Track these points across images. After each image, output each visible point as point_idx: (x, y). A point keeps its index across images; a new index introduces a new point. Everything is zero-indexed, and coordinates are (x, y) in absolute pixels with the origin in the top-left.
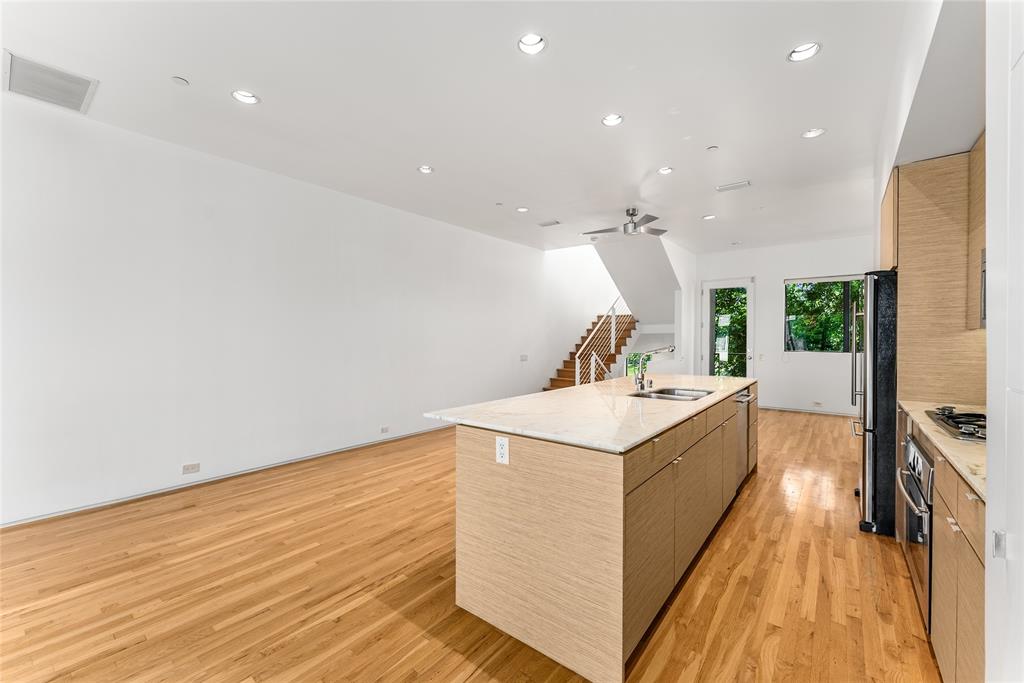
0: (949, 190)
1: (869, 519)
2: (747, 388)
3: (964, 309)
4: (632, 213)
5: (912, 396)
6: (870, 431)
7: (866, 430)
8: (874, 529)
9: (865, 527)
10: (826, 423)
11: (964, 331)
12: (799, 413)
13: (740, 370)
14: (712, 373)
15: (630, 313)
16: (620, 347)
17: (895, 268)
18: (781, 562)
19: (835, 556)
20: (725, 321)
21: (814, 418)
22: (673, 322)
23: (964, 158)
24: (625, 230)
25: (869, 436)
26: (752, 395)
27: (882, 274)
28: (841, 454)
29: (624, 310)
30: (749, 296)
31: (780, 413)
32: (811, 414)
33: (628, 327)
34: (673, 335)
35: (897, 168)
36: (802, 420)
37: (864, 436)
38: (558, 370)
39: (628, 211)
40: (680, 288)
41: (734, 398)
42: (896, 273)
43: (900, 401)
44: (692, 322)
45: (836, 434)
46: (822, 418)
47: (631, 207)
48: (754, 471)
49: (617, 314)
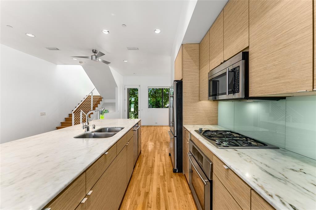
0: (195, 55)
1: (175, 168)
2: (138, 123)
3: (198, 94)
4: (95, 52)
5: (187, 124)
6: (175, 137)
7: (174, 137)
8: (177, 171)
9: (174, 171)
10: (159, 128)
11: (199, 101)
12: (152, 126)
13: (136, 116)
14: (128, 117)
15: (99, 95)
16: (95, 108)
17: (182, 79)
18: (151, 208)
19: (168, 192)
20: (133, 100)
21: (156, 127)
22: (115, 99)
23: (198, 45)
24: (92, 59)
25: (175, 138)
26: (139, 126)
27: (179, 81)
28: (164, 139)
29: (96, 93)
30: (139, 92)
31: (147, 127)
32: (155, 126)
33: (98, 100)
34: (115, 103)
35: (182, 45)
36: (153, 128)
37: (174, 138)
38: (65, 118)
39: (93, 50)
40: (117, 87)
41: (132, 129)
42: (182, 81)
43: (183, 125)
44: (121, 99)
45: (161, 132)
46: (157, 127)
47: (94, 49)
48: (140, 153)
49: (93, 95)
